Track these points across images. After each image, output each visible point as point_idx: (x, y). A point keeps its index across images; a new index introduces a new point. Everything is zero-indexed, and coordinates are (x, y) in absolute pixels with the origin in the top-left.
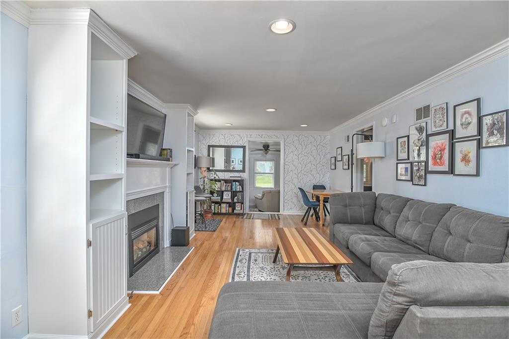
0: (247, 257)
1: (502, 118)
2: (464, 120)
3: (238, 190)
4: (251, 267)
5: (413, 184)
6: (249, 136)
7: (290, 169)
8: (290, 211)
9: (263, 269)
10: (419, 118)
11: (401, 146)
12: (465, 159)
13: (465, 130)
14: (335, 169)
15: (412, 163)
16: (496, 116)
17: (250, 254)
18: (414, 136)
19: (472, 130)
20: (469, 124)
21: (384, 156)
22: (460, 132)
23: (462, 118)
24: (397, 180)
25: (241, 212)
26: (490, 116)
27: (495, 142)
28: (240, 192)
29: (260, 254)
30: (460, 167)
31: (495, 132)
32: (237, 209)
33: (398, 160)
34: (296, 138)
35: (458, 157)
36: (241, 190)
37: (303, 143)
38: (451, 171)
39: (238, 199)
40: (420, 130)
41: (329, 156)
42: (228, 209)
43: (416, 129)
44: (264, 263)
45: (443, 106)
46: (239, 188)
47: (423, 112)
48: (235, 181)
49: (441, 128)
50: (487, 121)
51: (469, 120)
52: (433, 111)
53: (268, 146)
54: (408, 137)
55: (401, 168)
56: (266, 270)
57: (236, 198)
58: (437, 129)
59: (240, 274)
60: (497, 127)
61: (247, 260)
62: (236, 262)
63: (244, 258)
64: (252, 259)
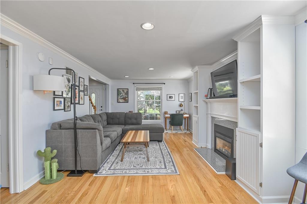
0: (167, 164)
5: (65, 111)
9: (155, 157)
10: (67, 73)
12: (82, 98)
15: (64, 99)
16: (86, 86)
17: (166, 168)
20: (82, 86)
23: (81, 83)
24: (54, 110)
27: (86, 94)
29: (158, 167)
31: (86, 91)
33: (54, 96)
38: (79, 103)
40: (69, 81)
44: (155, 161)
45: (76, 74)
47: (69, 71)
56: (154, 157)
61: (166, 162)
62: (172, 161)
63: (169, 163)
64: (163, 164)
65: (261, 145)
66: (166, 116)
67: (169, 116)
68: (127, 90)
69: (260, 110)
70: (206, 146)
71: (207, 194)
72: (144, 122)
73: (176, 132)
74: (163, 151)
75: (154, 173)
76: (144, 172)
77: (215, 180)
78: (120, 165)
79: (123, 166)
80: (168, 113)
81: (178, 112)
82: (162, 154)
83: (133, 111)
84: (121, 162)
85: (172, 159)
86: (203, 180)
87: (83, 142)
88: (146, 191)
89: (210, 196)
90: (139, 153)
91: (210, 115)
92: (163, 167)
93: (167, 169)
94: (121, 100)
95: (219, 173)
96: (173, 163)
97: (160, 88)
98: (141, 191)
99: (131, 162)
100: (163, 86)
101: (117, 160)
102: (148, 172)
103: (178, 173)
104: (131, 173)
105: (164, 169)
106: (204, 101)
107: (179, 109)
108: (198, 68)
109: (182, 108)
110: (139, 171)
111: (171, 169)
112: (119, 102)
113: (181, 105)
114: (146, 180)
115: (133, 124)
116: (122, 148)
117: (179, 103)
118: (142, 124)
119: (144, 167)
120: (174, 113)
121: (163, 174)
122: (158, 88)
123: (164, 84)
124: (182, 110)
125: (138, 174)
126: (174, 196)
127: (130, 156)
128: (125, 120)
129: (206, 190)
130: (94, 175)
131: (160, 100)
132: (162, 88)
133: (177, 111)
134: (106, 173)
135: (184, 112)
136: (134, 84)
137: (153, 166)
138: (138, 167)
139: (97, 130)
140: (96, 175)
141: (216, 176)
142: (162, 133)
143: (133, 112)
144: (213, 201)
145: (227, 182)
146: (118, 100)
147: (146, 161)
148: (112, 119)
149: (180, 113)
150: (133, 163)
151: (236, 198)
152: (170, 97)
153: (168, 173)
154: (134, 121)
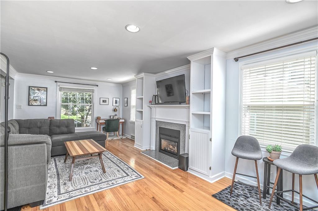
0: (126, 171)
4: (117, 166)
9: (109, 167)
29: (120, 176)
44: (112, 171)
56: (107, 167)
61: (124, 170)
63: (128, 170)
64: (122, 172)
65: (211, 140)
66: (101, 121)
67: (105, 122)
68: (46, 89)
69: (210, 115)
70: (150, 148)
71: (177, 187)
72: (77, 130)
73: (112, 138)
74: (112, 160)
75: (120, 183)
76: (109, 185)
77: (174, 175)
78: (72, 186)
79: (76, 185)
80: (101, 118)
81: (112, 117)
82: (114, 163)
83: (54, 117)
84: (69, 182)
85: (127, 166)
86: (166, 177)
87: (20, 164)
88: (125, 202)
89: (180, 188)
90: (86, 166)
91: (154, 119)
92: (125, 175)
93: (130, 175)
94: (34, 102)
95: (174, 168)
96: (131, 169)
97: (92, 90)
98: (119, 204)
99: (84, 179)
100: (95, 88)
101: (61, 181)
102: (112, 184)
103: (143, 177)
104: (93, 190)
105: (127, 176)
106: (149, 106)
107: (113, 114)
108: (145, 75)
109: (116, 113)
110: (101, 185)
111: (134, 175)
112: (30, 104)
113: (115, 110)
114: (117, 192)
115: (63, 133)
116: (56, 165)
117: (112, 108)
118: (75, 132)
119: (104, 180)
120: (108, 118)
121: (130, 181)
122: (89, 89)
123: (97, 86)
124: (116, 115)
125: (103, 188)
126: (153, 197)
127: (77, 172)
128: (50, 129)
129: (174, 184)
130: (41, 207)
131: (91, 103)
132: (94, 90)
133: (110, 116)
134: (59, 200)
135: (118, 117)
136: (56, 82)
137: (114, 176)
138: (97, 181)
139: (45, 144)
140: (44, 207)
141: (174, 171)
142: (104, 140)
143: (55, 119)
144: (184, 190)
145: (182, 173)
146: (29, 101)
147: (101, 173)
148: (29, 128)
149: (114, 118)
150: (88, 179)
151: (196, 183)
152: (104, 101)
153: (134, 179)
154: (65, 129)
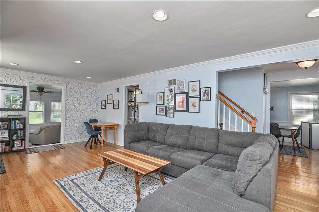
1: (208, 90)
2: (193, 89)
3: (18, 128)
4: (86, 191)
5: (167, 117)
6: (30, 78)
7: (71, 109)
8: (70, 140)
10: (170, 84)
11: (159, 97)
12: (194, 105)
13: (193, 93)
14: (106, 108)
15: (166, 107)
16: (206, 89)
17: (72, 181)
18: (167, 93)
19: (197, 93)
20: (195, 90)
21: (148, 102)
22: (191, 94)
23: (192, 87)
24: (157, 115)
25: (22, 148)
26: (204, 89)
27: (206, 99)
28: (20, 129)
30: (191, 109)
31: (206, 95)
32: (16, 146)
33: (157, 104)
34: (75, 85)
35: (190, 104)
36: (22, 127)
37: (81, 90)
38: (187, 110)
39: (17, 137)
40: (171, 91)
41: (100, 100)
42: (4, 147)
43: (169, 90)
44: (92, 183)
45: (183, 81)
46: (19, 126)
47: (172, 82)
48: (14, 119)
49: (182, 91)
50: (203, 90)
51: (195, 89)
52: (178, 83)
53: (43, 89)
54: (164, 93)
55: (159, 109)
57: (15, 135)
58: (180, 91)
59: (83, 200)
60: (206, 93)
61: (75, 186)
62: (67, 192)
63: (70, 186)
64: (79, 184)
85: (69, 194)
96: (64, 189)
105: (73, 179)
111: (64, 182)
153: (66, 177)
